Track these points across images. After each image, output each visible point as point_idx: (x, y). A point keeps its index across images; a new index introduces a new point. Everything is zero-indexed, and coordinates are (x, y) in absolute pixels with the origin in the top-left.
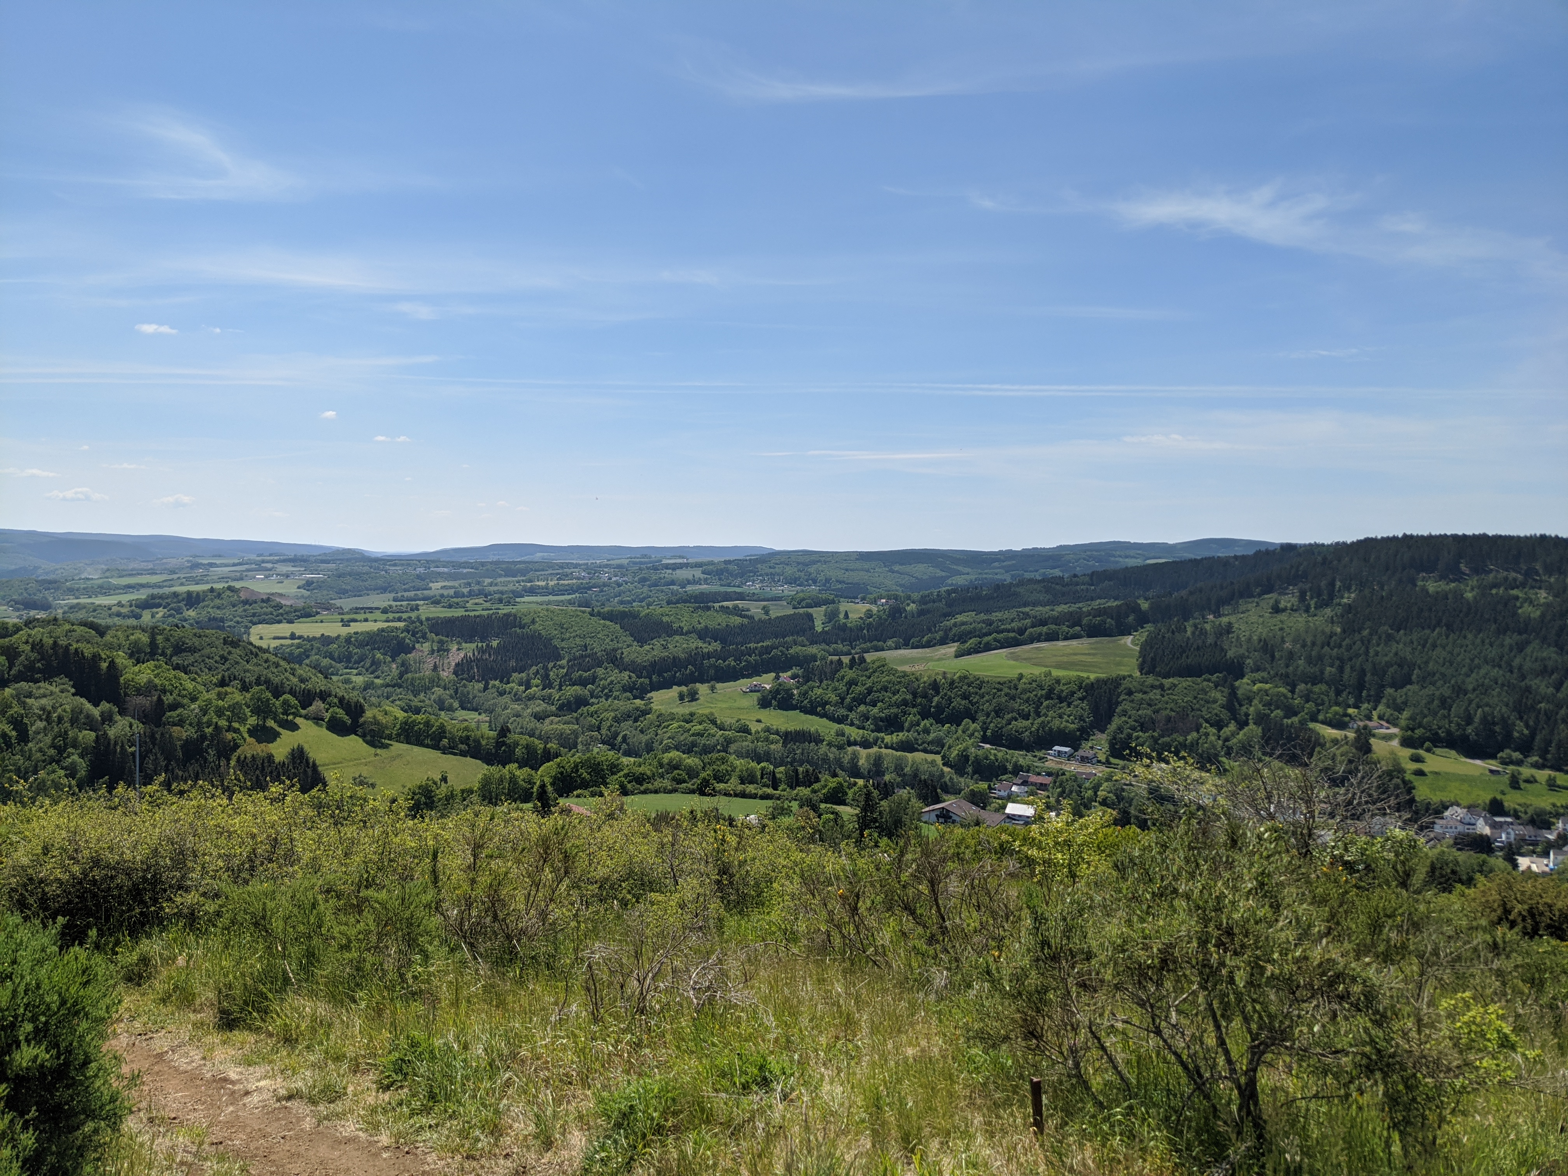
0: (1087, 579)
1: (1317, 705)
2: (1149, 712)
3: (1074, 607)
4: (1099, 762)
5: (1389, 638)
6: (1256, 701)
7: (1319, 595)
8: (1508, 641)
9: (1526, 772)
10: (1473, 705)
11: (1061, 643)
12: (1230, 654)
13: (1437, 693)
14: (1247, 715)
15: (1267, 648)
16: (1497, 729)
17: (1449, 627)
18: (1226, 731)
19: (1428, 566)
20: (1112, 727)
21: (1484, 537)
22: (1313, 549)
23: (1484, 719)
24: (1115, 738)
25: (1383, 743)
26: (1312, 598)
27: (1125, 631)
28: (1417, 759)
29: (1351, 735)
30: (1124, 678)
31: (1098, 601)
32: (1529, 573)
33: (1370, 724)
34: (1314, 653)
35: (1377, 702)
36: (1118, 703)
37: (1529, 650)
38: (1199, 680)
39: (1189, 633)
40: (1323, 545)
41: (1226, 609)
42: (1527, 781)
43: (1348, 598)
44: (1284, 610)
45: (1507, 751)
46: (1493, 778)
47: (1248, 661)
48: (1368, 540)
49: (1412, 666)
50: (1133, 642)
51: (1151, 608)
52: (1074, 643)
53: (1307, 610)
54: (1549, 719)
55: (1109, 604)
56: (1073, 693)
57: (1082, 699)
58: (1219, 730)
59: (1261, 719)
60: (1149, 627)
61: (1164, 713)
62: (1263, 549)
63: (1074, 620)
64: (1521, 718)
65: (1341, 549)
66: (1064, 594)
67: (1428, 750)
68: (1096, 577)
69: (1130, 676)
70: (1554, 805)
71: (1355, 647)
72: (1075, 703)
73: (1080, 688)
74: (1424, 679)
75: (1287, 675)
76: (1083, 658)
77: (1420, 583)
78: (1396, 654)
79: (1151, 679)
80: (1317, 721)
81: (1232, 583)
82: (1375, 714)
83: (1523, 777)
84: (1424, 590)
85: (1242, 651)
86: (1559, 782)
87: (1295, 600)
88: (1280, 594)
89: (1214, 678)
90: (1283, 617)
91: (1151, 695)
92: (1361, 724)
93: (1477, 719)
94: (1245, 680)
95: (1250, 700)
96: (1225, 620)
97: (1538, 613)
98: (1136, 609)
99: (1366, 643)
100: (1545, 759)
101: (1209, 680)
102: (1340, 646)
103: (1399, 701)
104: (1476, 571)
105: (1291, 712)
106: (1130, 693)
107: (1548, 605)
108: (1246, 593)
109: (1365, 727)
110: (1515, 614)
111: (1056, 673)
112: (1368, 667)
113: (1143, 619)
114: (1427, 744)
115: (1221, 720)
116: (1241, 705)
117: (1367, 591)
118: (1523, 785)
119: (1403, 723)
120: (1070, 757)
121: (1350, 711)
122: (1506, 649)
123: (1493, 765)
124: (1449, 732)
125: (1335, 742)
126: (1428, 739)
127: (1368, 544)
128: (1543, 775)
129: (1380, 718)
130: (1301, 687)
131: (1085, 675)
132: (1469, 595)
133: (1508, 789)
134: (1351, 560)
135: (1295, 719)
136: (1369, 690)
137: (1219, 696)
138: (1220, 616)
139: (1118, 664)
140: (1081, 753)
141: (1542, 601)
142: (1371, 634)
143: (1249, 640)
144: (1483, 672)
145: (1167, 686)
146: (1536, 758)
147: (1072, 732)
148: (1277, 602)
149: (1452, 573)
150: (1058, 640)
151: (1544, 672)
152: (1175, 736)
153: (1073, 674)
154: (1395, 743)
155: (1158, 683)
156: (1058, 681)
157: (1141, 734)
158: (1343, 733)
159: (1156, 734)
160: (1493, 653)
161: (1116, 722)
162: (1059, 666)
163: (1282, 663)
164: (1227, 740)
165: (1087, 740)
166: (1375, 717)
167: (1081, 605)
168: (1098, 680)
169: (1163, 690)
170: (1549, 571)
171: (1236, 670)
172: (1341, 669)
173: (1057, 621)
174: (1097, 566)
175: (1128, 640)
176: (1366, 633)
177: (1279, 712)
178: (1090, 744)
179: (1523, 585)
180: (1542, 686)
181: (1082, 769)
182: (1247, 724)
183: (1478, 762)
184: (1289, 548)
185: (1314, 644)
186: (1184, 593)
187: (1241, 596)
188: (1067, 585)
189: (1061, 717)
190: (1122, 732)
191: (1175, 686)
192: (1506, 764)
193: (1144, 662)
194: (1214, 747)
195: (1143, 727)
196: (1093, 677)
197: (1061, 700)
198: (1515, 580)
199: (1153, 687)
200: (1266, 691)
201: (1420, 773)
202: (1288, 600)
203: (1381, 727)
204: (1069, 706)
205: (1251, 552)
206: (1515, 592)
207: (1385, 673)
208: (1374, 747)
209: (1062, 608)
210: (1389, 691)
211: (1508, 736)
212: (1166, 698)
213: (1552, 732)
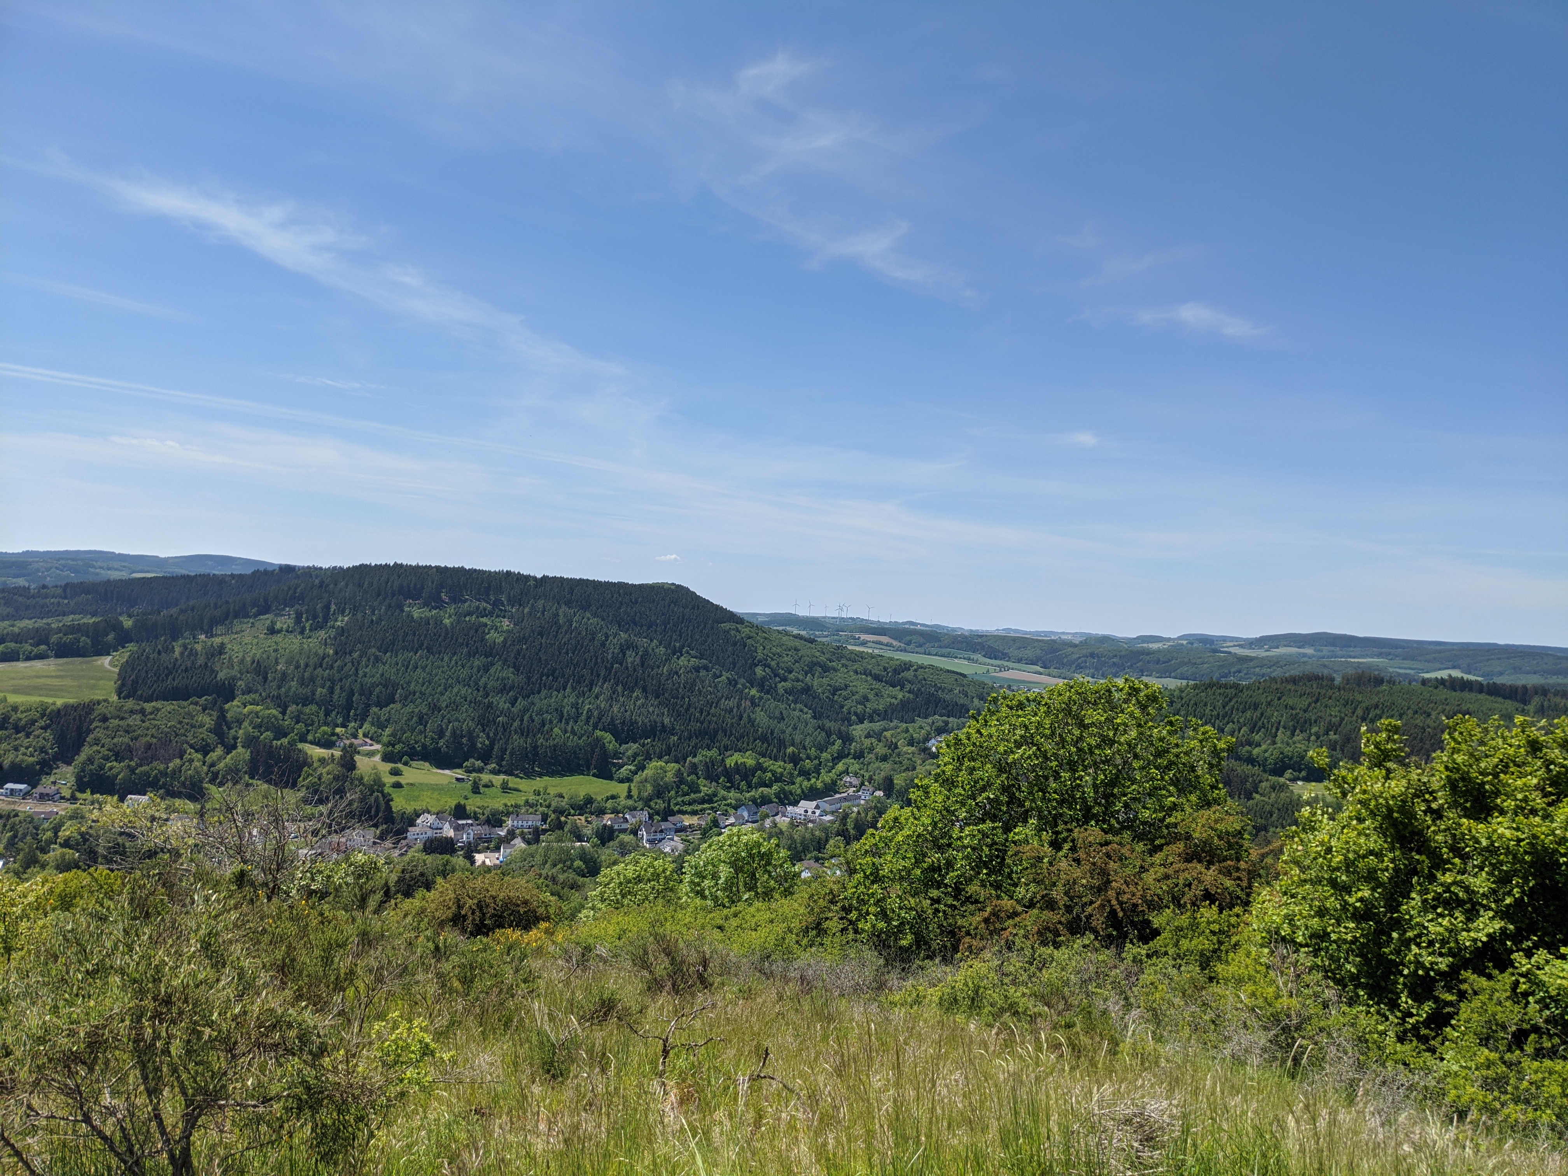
0: (59, 591)
1: (306, 725)
2: (126, 740)
3: (40, 623)
4: (63, 798)
5: (377, 659)
6: (246, 724)
7: (315, 617)
8: (477, 663)
9: (485, 777)
10: (445, 721)
11: (21, 665)
12: (221, 676)
13: (417, 710)
14: (235, 738)
15: (260, 670)
16: (464, 740)
17: (429, 649)
18: (213, 756)
19: (413, 593)
20: (81, 758)
21: (462, 570)
22: (311, 572)
23: (454, 732)
24: (83, 771)
25: (366, 759)
26: (307, 620)
27: (102, 650)
28: (395, 772)
29: (337, 753)
30: (99, 703)
31: (71, 617)
32: (496, 604)
33: (356, 742)
34: (306, 675)
35: (363, 721)
36: (89, 731)
37: (492, 671)
38: (185, 703)
39: (177, 653)
40: (321, 568)
41: (219, 629)
42: (486, 786)
43: (341, 621)
44: (280, 631)
45: (472, 760)
46: (459, 785)
47: (239, 683)
48: (363, 567)
49: (395, 686)
50: (111, 663)
51: (135, 625)
52: (38, 664)
53: (302, 632)
54: (505, 730)
55: (85, 621)
56: (33, 722)
57: (45, 728)
58: (205, 754)
59: (251, 741)
60: (132, 646)
61: (144, 740)
62: (262, 569)
63: (41, 637)
64: (484, 730)
65: (338, 573)
66: (27, 607)
67: (406, 764)
68: (70, 590)
69: (106, 701)
70: (506, 805)
71: (346, 669)
72: (36, 733)
73: (43, 715)
74: (406, 698)
75: (279, 697)
76: (49, 681)
77: (407, 609)
78: (382, 675)
79: (130, 704)
80: (306, 741)
81: (227, 602)
82: (360, 733)
83: (482, 783)
84: (410, 616)
85: (233, 673)
86: (510, 785)
87: (291, 622)
88: (276, 615)
89: (202, 701)
90: (278, 638)
91: (130, 721)
92: (348, 742)
93: (448, 734)
94: (235, 703)
95: (239, 722)
96: (217, 640)
97: (502, 639)
98: (117, 627)
99: (356, 665)
100: (501, 766)
101: (196, 704)
102: (332, 667)
103: (382, 719)
104: (454, 600)
105: (280, 733)
106: (105, 719)
107: (509, 631)
108: (241, 613)
109: (351, 745)
110: (483, 639)
111: (13, 699)
112: (356, 687)
113: (124, 638)
114: (405, 758)
115: (208, 745)
116: (230, 728)
117: (359, 616)
118: (482, 790)
119: (385, 739)
120: (26, 795)
121: (338, 730)
122: (475, 670)
123: (459, 773)
124: (424, 746)
125: (322, 761)
126: (406, 753)
127: (363, 569)
128: (498, 779)
129: (365, 735)
130: (292, 708)
131: (50, 700)
132: (447, 621)
133: (470, 795)
134: (347, 585)
135: (285, 741)
136: (356, 710)
137: (208, 720)
138: (212, 636)
139: (93, 687)
140: (40, 789)
141: (505, 628)
142: (361, 656)
143: (242, 661)
144: (455, 690)
145: (148, 710)
146: (493, 765)
147: (30, 766)
148: (273, 623)
149: (434, 601)
150: (18, 660)
151: (503, 690)
152: (155, 764)
153: (34, 699)
154: (377, 758)
155: (139, 708)
156: (15, 709)
157: (115, 763)
158: (330, 751)
159: (133, 764)
160: (464, 673)
161: (86, 752)
162: (16, 691)
163: (274, 684)
164: (213, 765)
165: (49, 774)
166: (361, 735)
167: (49, 620)
168: (66, 706)
169: (144, 715)
170: (512, 601)
171: (227, 692)
172: (331, 691)
173: (17, 638)
174: (73, 577)
175: (106, 661)
176: (356, 655)
177: (269, 734)
178: (52, 779)
179: (491, 614)
180: (501, 702)
181: (40, 808)
182: (234, 747)
183: (447, 772)
184: (287, 569)
185: (307, 665)
186: (174, 611)
187: (236, 616)
188: (33, 597)
189: (16, 749)
190: (92, 764)
191: (158, 710)
192: (470, 772)
193: (123, 684)
194: (198, 773)
195: (118, 756)
196: (60, 702)
197: (17, 729)
198: (485, 609)
199: (132, 712)
200: (257, 713)
201: (398, 785)
202: (284, 622)
203: (366, 744)
204: (28, 736)
205: (249, 571)
206: (484, 620)
207: (371, 694)
208: (358, 764)
209: (26, 624)
210: (375, 709)
211: (473, 745)
212: (147, 724)
213: (506, 743)
